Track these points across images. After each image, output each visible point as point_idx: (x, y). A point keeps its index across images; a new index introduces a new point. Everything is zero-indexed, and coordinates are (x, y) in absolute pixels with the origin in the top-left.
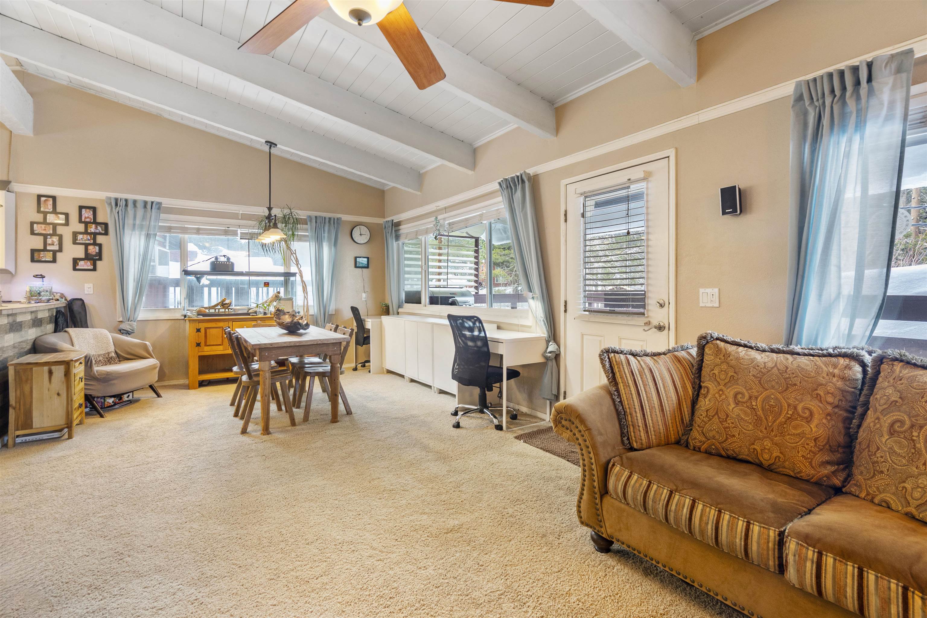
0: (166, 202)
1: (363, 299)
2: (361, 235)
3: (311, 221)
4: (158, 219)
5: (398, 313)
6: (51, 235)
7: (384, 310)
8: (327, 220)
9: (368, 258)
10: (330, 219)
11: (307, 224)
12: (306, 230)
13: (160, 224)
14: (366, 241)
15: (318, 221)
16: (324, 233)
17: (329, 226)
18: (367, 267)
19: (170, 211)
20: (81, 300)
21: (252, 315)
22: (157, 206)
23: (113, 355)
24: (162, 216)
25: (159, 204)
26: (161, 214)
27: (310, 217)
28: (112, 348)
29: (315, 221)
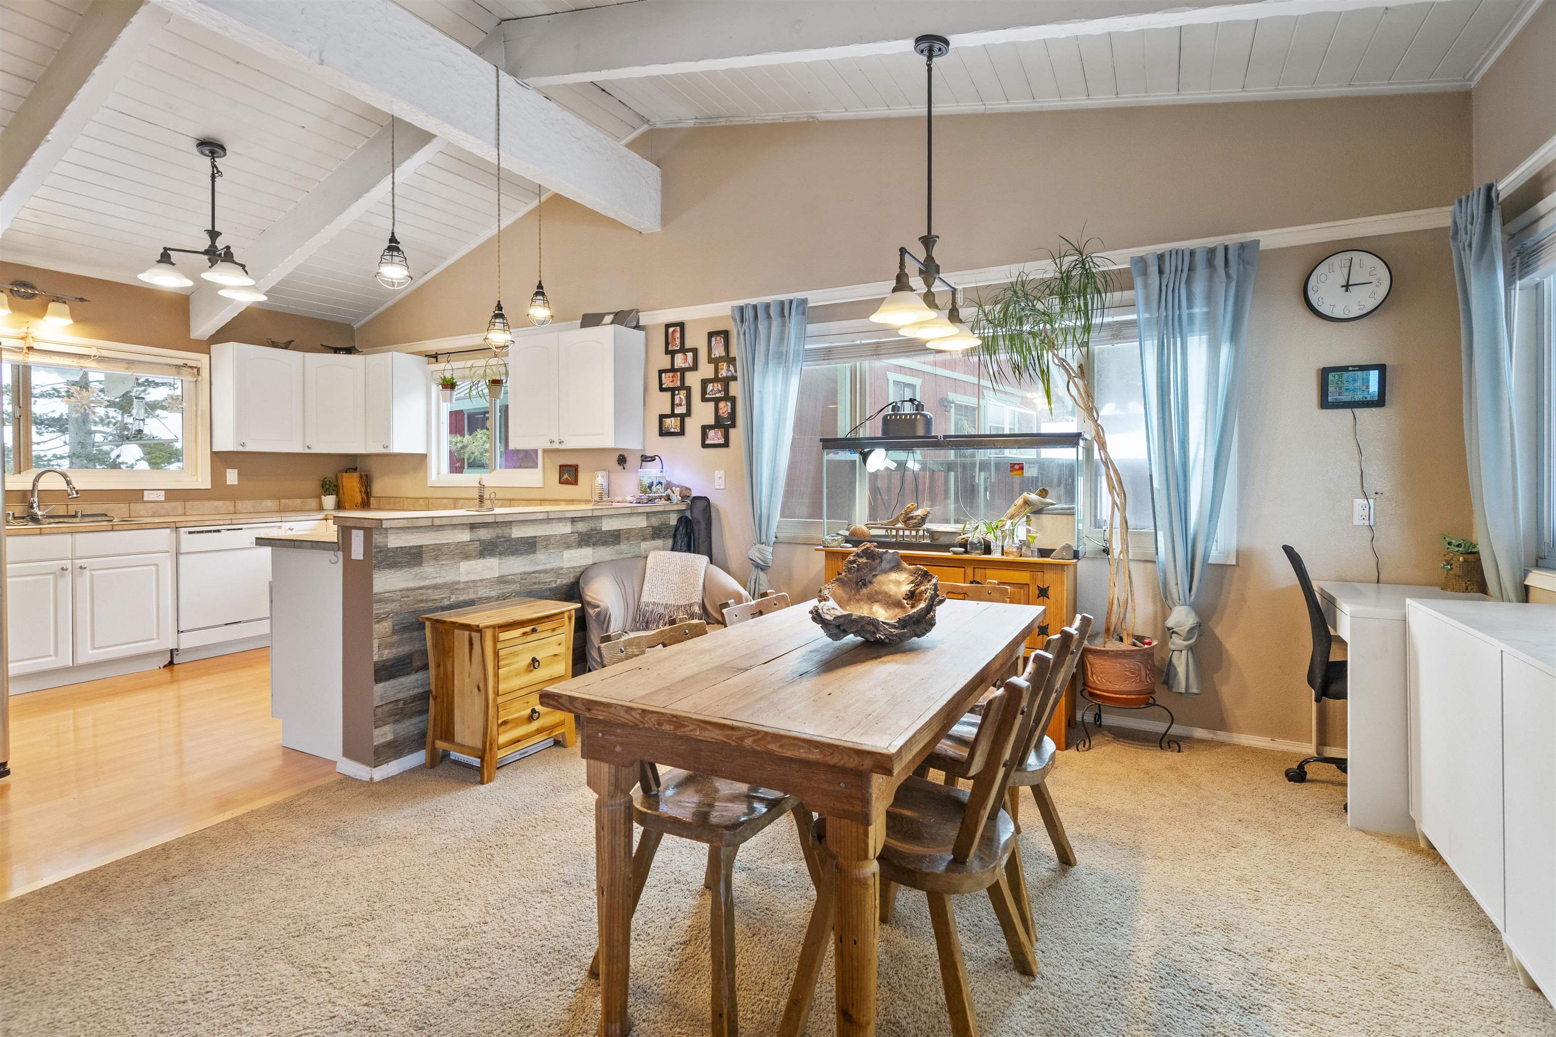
0: (816, 298)
1: (1357, 521)
2: (1347, 287)
3: (1145, 273)
4: (803, 336)
5: (1525, 594)
6: (679, 389)
7: (1457, 570)
8: (1200, 261)
9: (1382, 369)
10: (1212, 252)
11: (1132, 288)
12: (1130, 305)
13: (807, 347)
14: (1371, 304)
15: (1167, 269)
16: (1190, 307)
17: (1211, 278)
18: (1380, 402)
19: (829, 313)
20: (706, 499)
21: (955, 553)
22: (801, 308)
23: (696, 609)
24: (812, 328)
25: (804, 301)
26: (808, 326)
27: (1141, 262)
28: (697, 598)
29: (1156, 268)
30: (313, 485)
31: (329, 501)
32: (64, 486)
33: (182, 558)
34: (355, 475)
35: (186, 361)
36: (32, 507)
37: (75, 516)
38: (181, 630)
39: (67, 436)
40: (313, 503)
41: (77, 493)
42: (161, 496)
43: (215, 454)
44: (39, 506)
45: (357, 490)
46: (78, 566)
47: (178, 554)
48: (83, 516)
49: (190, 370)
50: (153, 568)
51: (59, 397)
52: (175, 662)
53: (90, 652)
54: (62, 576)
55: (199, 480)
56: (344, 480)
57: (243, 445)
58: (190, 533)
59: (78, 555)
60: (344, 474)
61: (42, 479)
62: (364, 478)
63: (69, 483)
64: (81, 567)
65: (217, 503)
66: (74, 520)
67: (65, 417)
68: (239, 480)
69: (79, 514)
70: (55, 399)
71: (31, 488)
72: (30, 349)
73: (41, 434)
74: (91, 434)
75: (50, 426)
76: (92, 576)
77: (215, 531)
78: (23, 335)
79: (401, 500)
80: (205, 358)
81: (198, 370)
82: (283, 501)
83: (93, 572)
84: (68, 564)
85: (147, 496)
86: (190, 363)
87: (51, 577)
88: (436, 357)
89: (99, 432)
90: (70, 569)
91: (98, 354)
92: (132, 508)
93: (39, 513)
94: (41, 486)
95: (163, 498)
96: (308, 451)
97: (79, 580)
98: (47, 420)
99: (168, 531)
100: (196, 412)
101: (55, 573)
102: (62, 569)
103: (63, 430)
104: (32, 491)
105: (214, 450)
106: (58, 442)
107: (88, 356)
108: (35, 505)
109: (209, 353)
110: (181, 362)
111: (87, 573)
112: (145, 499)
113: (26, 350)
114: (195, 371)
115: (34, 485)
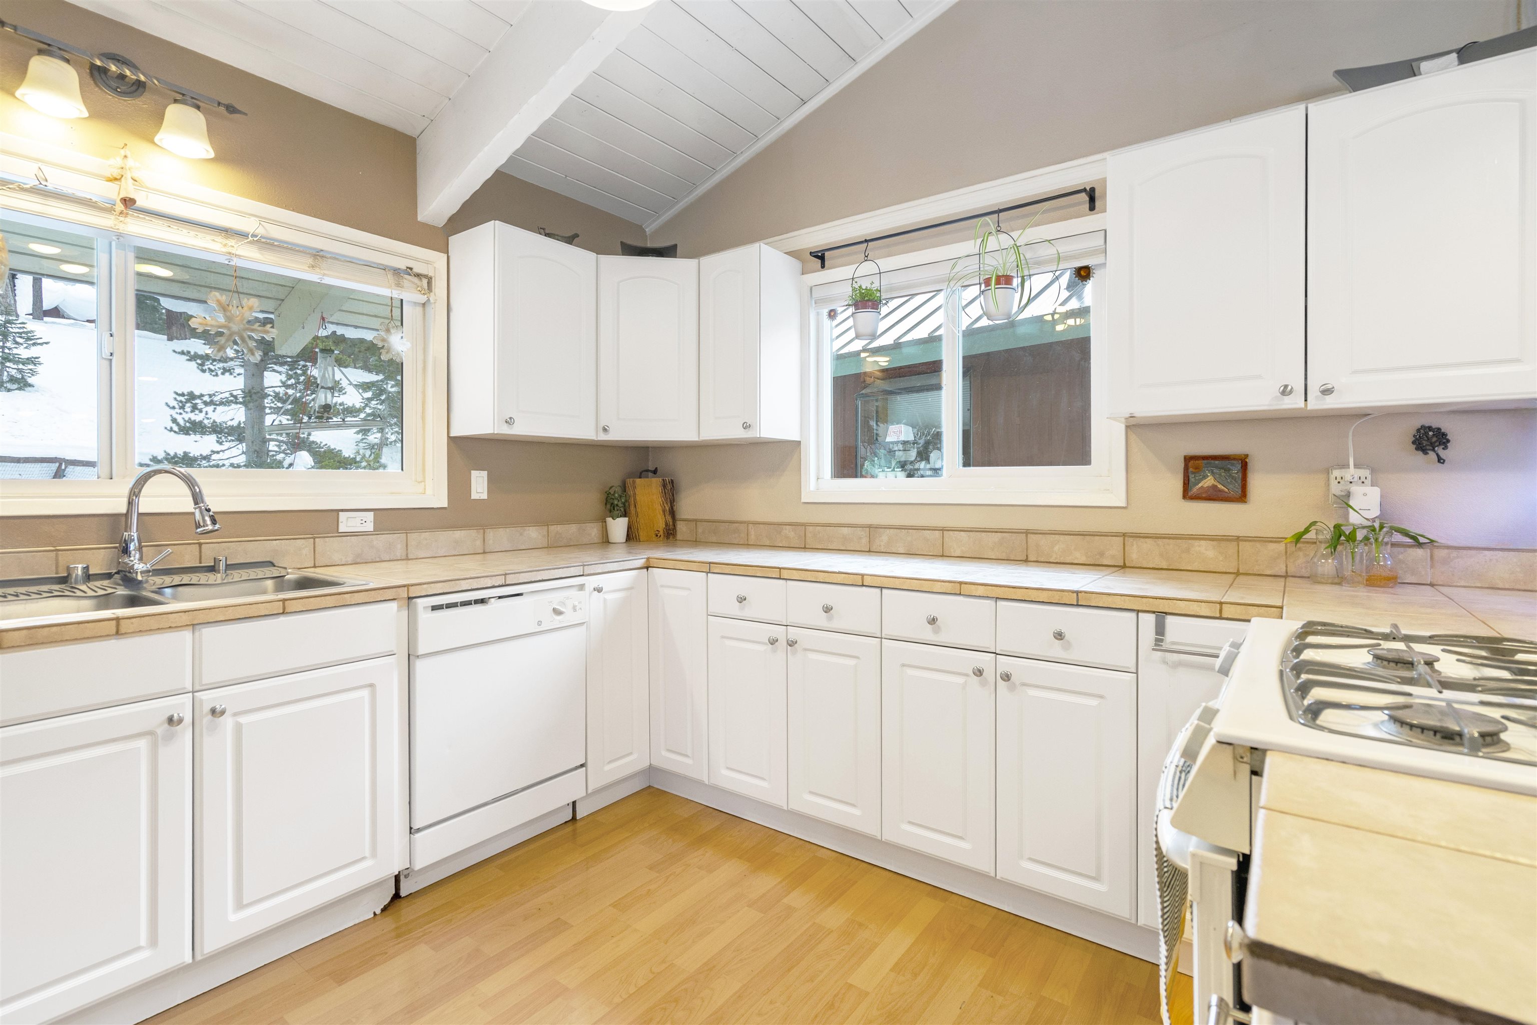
30: (592, 500)
31: (618, 527)
32: (186, 504)
33: (420, 666)
34: (655, 483)
35: (410, 264)
36: (126, 551)
37: (212, 569)
38: (416, 826)
39: (244, 444)
40: (593, 531)
41: (214, 522)
42: (367, 523)
43: (455, 442)
44: (140, 549)
45: (659, 509)
46: (207, 708)
47: (411, 657)
48: (229, 567)
49: (416, 280)
50: (365, 693)
51: (236, 403)
52: (403, 893)
53: (233, 917)
54: (169, 738)
55: (429, 492)
56: (638, 491)
57: (510, 422)
58: (435, 608)
59: (207, 680)
60: (638, 481)
61: (148, 488)
62: (669, 487)
63: (197, 498)
64: (213, 711)
65: (458, 534)
66: (211, 578)
67: (242, 425)
68: (489, 491)
69: (222, 566)
70: (233, 406)
71: (124, 511)
72: (128, 202)
73: (221, 443)
74: (265, 442)
75: (229, 435)
76: (238, 728)
77: (477, 602)
78: (116, 173)
79: (742, 527)
80: (439, 259)
81: (430, 280)
82: (552, 528)
83: (243, 720)
84: (182, 706)
85: (347, 523)
86: (418, 268)
87: (142, 744)
88: (822, 258)
89: (273, 440)
90: (188, 719)
91: (261, 231)
92: (319, 549)
93: (139, 567)
94: (146, 504)
95: (369, 527)
96: (603, 437)
97: (208, 743)
98: (227, 428)
99: (394, 605)
100: (425, 362)
101: (151, 733)
102: (170, 720)
103: (240, 440)
104: (127, 515)
105: (452, 435)
106: (235, 452)
107: (242, 235)
108: (132, 547)
109: (445, 250)
110: (402, 264)
111: (227, 722)
112: (342, 528)
113: (120, 207)
114: (425, 282)
115: (130, 503)
